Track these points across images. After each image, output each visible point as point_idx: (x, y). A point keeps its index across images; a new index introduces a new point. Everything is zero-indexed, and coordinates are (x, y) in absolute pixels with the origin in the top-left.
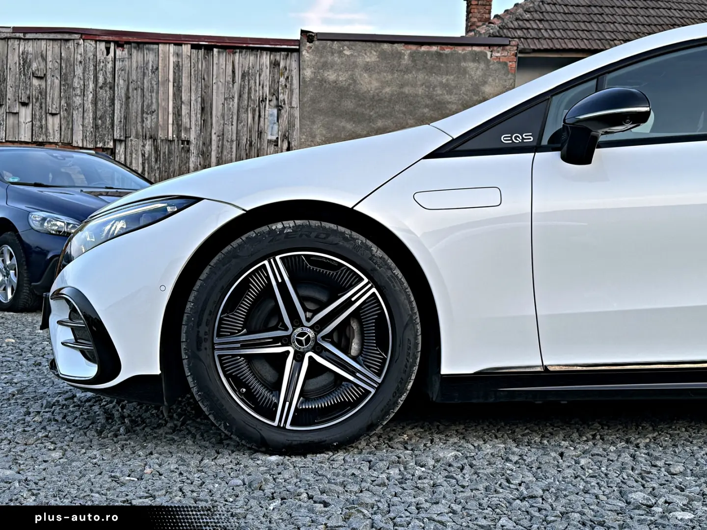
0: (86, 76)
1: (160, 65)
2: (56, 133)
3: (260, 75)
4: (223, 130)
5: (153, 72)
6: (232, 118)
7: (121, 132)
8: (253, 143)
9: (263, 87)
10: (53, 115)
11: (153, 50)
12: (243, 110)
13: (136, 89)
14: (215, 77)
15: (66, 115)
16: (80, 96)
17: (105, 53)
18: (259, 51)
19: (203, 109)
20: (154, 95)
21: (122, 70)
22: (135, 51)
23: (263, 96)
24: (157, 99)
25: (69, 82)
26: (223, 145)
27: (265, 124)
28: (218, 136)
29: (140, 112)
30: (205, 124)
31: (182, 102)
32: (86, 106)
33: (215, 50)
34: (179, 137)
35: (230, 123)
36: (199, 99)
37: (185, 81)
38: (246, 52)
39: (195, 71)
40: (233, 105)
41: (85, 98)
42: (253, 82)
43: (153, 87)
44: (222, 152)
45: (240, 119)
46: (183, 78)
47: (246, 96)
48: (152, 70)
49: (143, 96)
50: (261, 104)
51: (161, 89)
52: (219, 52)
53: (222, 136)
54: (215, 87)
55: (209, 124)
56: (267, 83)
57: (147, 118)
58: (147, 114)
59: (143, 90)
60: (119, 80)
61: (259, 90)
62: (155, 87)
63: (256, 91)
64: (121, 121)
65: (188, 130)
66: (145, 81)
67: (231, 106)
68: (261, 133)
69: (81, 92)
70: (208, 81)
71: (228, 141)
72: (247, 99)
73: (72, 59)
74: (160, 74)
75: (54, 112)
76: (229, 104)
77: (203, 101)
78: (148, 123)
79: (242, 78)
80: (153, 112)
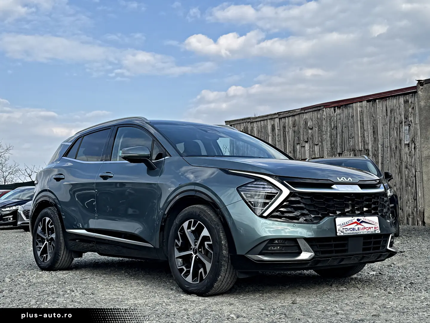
0: (327, 125)
1: (354, 113)
2: (318, 153)
3: (399, 110)
4: (383, 142)
5: (352, 118)
6: (387, 135)
7: (340, 149)
8: (397, 147)
9: (401, 115)
10: (317, 145)
11: (351, 107)
12: (392, 130)
13: (346, 127)
14: (378, 115)
15: (321, 144)
16: (325, 135)
17: (334, 112)
18: (398, 96)
19: (374, 132)
20: (353, 129)
21: (340, 119)
22: (345, 109)
23: (401, 120)
24: (354, 130)
25: (321, 129)
26: (383, 150)
27: (402, 136)
28: (382, 145)
29: (348, 138)
30: (375, 140)
31: (364, 130)
32: (327, 139)
33: (377, 101)
34: (364, 148)
35: (386, 137)
36: (372, 128)
37: (365, 120)
38: (391, 98)
39: (369, 113)
40: (387, 128)
41: (327, 135)
42: (396, 113)
43: (352, 125)
44: (383, 153)
45: (390, 135)
46: (364, 118)
47: (393, 122)
48: (351, 117)
49: (348, 130)
50: (400, 125)
51: (356, 125)
52: (379, 101)
53: (383, 145)
54: (378, 119)
55: (377, 139)
56: (403, 113)
57: (350, 141)
58: (351, 139)
59: (348, 127)
60: (339, 124)
61: (399, 117)
62: (353, 124)
63: (397, 118)
64: (340, 144)
65: (368, 144)
66: (349, 123)
67: (386, 128)
68: (401, 140)
69: (325, 132)
70: (375, 117)
71: (386, 147)
72: (393, 123)
73: (322, 118)
74: (354, 118)
75: (317, 144)
76: (385, 128)
77: (373, 128)
78: (351, 144)
79: (390, 113)
80: (353, 137)
